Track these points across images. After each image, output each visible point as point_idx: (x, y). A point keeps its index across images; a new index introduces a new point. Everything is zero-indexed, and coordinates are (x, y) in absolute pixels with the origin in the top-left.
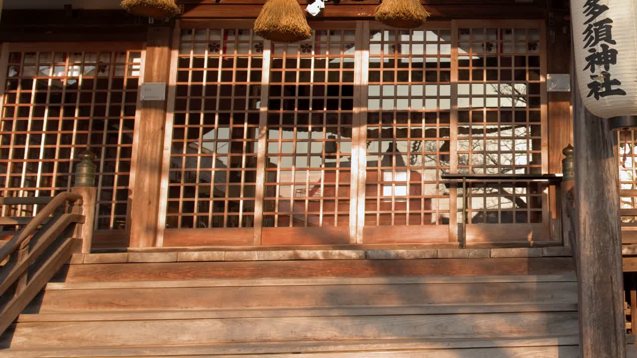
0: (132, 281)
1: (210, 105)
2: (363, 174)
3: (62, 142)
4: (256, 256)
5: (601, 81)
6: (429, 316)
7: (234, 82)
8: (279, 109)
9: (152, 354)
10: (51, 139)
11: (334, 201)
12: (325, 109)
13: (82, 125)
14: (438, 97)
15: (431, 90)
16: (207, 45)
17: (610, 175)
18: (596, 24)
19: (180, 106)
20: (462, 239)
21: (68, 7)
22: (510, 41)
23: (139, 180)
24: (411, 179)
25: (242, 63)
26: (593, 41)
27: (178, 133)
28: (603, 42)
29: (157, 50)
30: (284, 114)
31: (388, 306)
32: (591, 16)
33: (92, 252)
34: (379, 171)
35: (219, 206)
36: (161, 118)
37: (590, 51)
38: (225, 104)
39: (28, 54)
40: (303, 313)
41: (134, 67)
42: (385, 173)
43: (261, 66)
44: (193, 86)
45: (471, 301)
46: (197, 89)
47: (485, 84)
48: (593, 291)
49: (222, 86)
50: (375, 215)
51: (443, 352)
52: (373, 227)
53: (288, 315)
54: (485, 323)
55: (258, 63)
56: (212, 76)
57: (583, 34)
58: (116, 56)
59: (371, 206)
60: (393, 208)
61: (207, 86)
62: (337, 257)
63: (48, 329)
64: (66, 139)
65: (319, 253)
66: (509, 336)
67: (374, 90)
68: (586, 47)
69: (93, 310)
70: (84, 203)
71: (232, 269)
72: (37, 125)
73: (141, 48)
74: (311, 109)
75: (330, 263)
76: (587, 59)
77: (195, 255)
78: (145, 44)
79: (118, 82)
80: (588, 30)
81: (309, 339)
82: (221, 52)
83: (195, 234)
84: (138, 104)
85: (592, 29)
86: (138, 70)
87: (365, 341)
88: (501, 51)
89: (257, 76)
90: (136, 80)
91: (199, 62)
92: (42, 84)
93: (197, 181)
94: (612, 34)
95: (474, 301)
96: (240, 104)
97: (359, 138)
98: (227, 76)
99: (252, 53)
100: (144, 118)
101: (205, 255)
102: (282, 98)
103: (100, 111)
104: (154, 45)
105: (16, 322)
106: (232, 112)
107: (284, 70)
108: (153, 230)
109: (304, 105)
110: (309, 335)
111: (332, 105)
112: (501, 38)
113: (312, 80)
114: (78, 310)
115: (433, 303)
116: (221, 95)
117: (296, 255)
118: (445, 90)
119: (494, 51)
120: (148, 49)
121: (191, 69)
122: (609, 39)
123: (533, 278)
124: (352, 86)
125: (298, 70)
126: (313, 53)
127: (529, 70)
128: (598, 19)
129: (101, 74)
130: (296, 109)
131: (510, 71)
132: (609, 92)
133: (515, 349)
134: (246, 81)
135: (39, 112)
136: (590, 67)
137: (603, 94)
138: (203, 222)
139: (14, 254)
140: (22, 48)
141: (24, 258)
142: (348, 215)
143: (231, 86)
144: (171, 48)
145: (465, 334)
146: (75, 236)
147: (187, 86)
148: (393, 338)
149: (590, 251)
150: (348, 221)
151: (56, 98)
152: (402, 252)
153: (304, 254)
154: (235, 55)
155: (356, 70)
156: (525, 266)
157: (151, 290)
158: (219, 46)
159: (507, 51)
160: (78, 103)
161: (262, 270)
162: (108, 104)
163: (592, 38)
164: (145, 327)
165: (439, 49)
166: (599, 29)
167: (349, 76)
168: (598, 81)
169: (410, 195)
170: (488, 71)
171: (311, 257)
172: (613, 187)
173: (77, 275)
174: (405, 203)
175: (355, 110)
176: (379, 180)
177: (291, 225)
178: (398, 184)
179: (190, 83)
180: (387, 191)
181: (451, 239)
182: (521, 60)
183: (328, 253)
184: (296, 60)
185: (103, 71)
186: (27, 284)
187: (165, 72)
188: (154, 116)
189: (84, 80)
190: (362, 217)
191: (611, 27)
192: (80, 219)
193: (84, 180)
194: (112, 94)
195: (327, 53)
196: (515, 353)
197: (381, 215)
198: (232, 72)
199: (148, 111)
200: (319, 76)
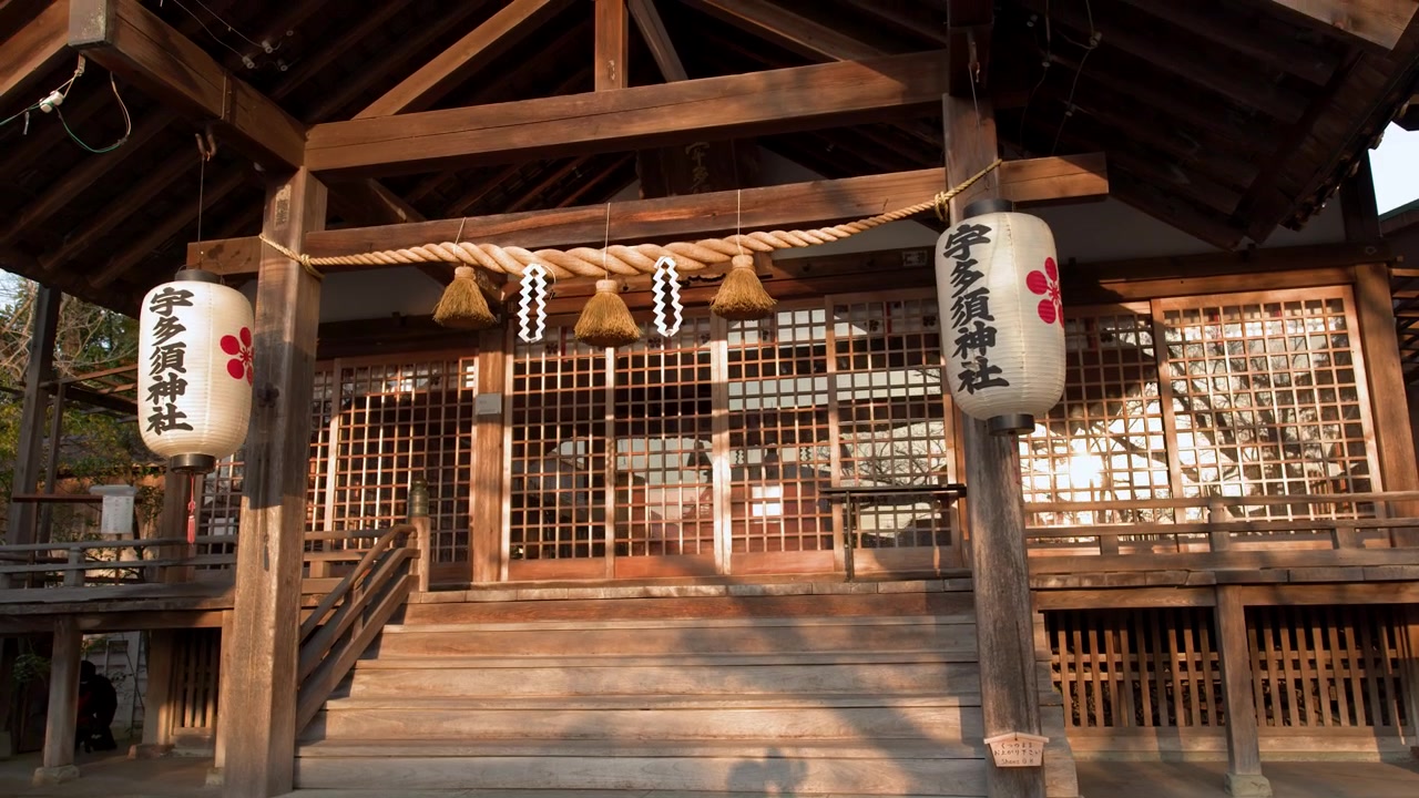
0: (472, 623)
1: (551, 417)
2: (728, 490)
3: (399, 466)
4: (602, 593)
5: (976, 369)
6: (800, 668)
7: (575, 388)
8: (627, 417)
9: (490, 707)
10: (387, 463)
11: (695, 523)
12: (680, 414)
13: (418, 446)
14: (813, 393)
15: (804, 384)
16: (543, 346)
17: (1011, 491)
18: (967, 297)
19: (518, 419)
20: (850, 568)
21: (396, 314)
22: (899, 317)
23: (479, 504)
24: (785, 495)
25: (583, 364)
26: (965, 318)
27: (518, 451)
28: (977, 319)
29: (491, 355)
30: (633, 423)
31: (753, 653)
32: (961, 286)
33: (431, 589)
34: (746, 486)
35: (565, 533)
36: (498, 433)
37: (960, 331)
38: (566, 415)
39: (360, 369)
40: (654, 662)
41: (468, 377)
42: (754, 489)
43: (604, 368)
44: (530, 395)
45: (853, 648)
46: (535, 398)
47: (870, 373)
48: (994, 640)
49: (562, 393)
50: (744, 539)
51: (815, 712)
52: (742, 554)
53: (637, 664)
54: (870, 675)
55: (600, 364)
56: (551, 382)
57: (952, 309)
58: (448, 366)
59: (740, 529)
60: (765, 531)
61: (546, 394)
62: (693, 594)
63: (385, 677)
64: (403, 462)
65: (672, 590)
66: (898, 692)
67: (735, 389)
68: (955, 326)
69: (431, 655)
70: (419, 536)
71: (577, 609)
72: (373, 447)
73: (474, 355)
74: (663, 414)
75: (687, 600)
76: (957, 342)
77: (535, 593)
78: (477, 350)
79: (452, 395)
80: (958, 304)
81: (662, 693)
82: (559, 354)
83: (543, 565)
84: (474, 419)
85: (963, 303)
86: (472, 380)
87: (724, 696)
88: (890, 331)
89: (600, 379)
90: (471, 391)
91: (536, 367)
92: (375, 402)
93: (541, 505)
94: (989, 307)
95: (858, 648)
96: (583, 414)
97: (721, 447)
98: (567, 381)
99: (594, 352)
100: (481, 433)
101: (547, 593)
102: (630, 403)
103: (435, 429)
104: (486, 350)
105: (353, 668)
106: (575, 423)
107: (630, 370)
108: (497, 559)
109: (655, 411)
110: (661, 687)
111: (688, 409)
112: (889, 314)
113: (663, 380)
114: (416, 655)
115: (808, 650)
116: (594, 401)
117: (647, 592)
118: (821, 383)
119: (880, 331)
120: (481, 355)
121: (528, 376)
122: (985, 314)
123: (932, 620)
124: (709, 385)
125: (646, 368)
126: (662, 347)
127: (927, 353)
128: (970, 289)
129: (434, 387)
130: (646, 416)
131: (902, 354)
132: (987, 383)
133: (904, 710)
134: (588, 385)
135: (374, 433)
136: (961, 352)
137: (979, 386)
138: (549, 552)
139: (348, 594)
140: (355, 363)
141: (358, 599)
142: (712, 540)
143: (572, 392)
144: (505, 352)
145: (846, 690)
146: (411, 573)
147: (524, 395)
148: (759, 693)
149: (988, 590)
150: (713, 547)
151: (390, 416)
152: (771, 587)
153: (656, 590)
154: (574, 356)
155: (713, 365)
156: (923, 602)
157: (489, 634)
158: (557, 347)
159: (897, 330)
160: (412, 422)
161: (609, 610)
162: (443, 421)
163: (963, 314)
164: (483, 675)
165: (811, 332)
166: (972, 301)
167: (706, 373)
168: (972, 369)
169: (785, 514)
170: (873, 356)
171: (664, 594)
172: (1015, 508)
173: (415, 616)
174: (779, 524)
175: (715, 413)
176: (746, 497)
177: (647, 554)
178: (770, 501)
179: (527, 392)
180: (758, 510)
181: (837, 568)
182: (914, 341)
183: (682, 589)
184: (643, 357)
185: (437, 383)
186: (364, 625)
187: (500, 382)
188: (492, 430)
189: (416, 395)
190: (728, 542)
191: (987, 298)
192: (415, 553)
193: (417, 510)
194: (447, 409)
195: (679, 347)
196: (904, 715)
197: (751, 539)
198: (572, 376)
199: (484, 425)
200: (671, 375)
